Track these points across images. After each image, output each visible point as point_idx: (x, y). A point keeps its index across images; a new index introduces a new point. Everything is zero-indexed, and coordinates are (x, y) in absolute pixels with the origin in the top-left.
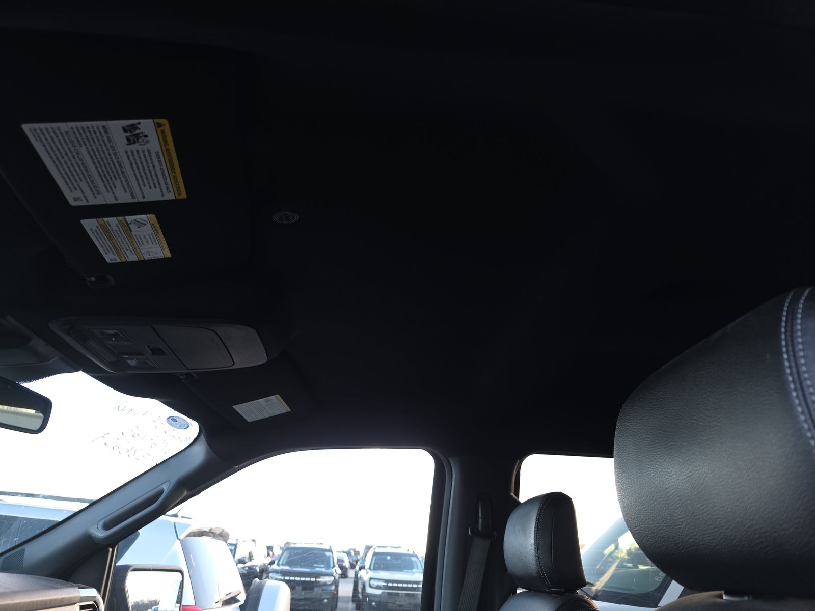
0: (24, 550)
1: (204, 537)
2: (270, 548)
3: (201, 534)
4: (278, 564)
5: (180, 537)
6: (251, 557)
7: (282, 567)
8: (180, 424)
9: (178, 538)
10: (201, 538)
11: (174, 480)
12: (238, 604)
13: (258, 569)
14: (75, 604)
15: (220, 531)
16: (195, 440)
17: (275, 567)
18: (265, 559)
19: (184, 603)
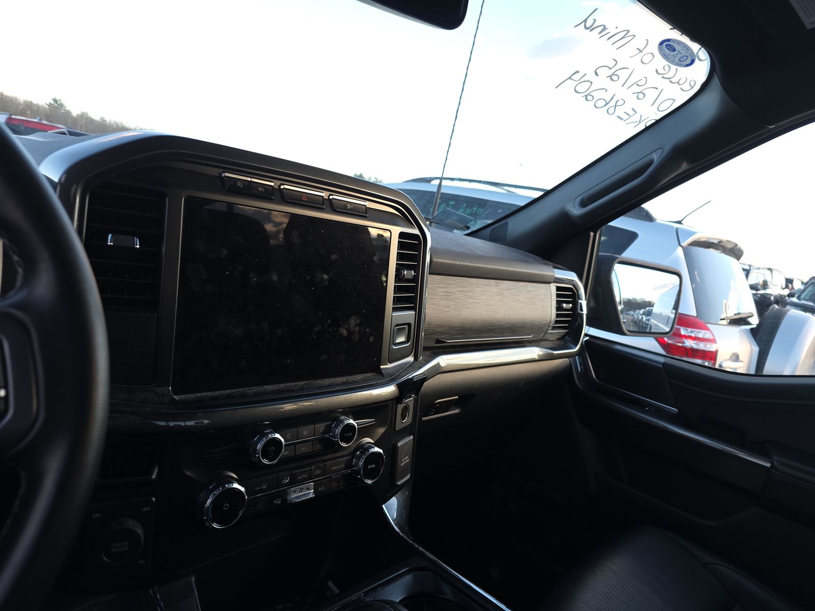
0: (507, 223)
1: (711, 249)
2: (789, 281)
3: (707, 245)
4: (799, 298)
5: (682, 244)
6: (765, 285)
7: (803, 302)
8: (680, 56)
9: (680, 245)
10: (707, 250)
11: (668, 147)
12: (749, 327)
13: (772, 298)
14: (550, 283)
15: (732, 246)
16: (704, 86)
17: (795, 300)
18: (782, 290)
19: (680, 311)
